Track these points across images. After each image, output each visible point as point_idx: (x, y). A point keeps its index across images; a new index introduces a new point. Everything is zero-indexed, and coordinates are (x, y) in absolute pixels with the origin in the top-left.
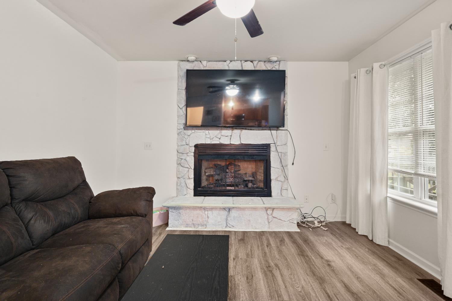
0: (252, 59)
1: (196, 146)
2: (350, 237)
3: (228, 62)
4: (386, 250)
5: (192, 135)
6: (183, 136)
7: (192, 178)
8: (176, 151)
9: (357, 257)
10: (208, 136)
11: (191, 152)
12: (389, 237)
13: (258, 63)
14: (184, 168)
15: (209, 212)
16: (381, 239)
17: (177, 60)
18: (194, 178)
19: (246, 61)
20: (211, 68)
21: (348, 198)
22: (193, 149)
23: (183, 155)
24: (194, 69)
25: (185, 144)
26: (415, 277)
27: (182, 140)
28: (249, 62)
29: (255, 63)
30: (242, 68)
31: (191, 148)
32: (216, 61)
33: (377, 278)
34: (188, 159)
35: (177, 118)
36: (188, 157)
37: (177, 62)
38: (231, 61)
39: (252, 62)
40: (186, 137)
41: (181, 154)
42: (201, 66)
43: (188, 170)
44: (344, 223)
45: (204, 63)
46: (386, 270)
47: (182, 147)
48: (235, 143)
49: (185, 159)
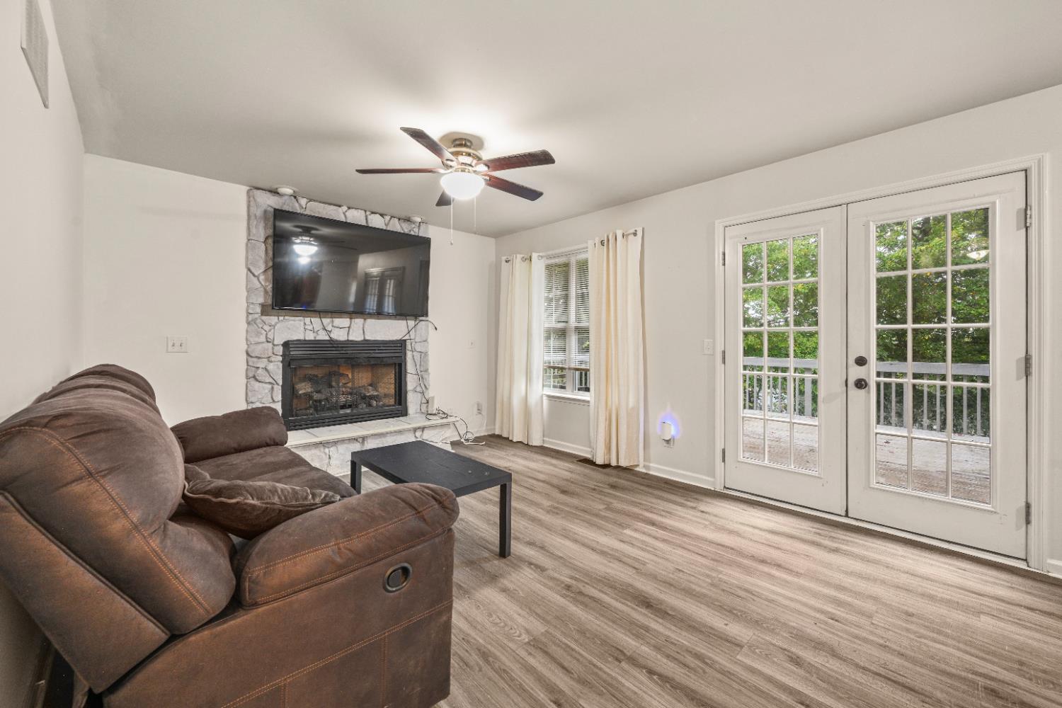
0: (381, 212)
1: (286, 345)
2: (509, 446)
3: (345, 208)
4: (542, 447)
5: (278, 325)
6: (260, 326)
7: (278, 401)
8: (245, 354)
9: (526, 458)
10: (310, 328)
11: (276, 355)
12: (544, 436)
13: (391, 219)
14: (264, 385)
15: (331, 449)
16: (536, 442)
17: (248, 186)
18: (282, 400)
19: (373, 213)
20: (314, 213)
21: (498, 406)
22: (280, 350)
23: (260, 360)
24: (284, 209)
25: (264, 340)
26: (575, 460)
27: (258, 334)
28: (378, 216)
29: (388, 218)
30: (367, 222)
31: (276, 348)
32: (323, 203)
33: (551, 468)
34: (271, 367)
35: (245, 294)
36: (272, 364)
37: (248, 188)
38: (349, 208)
39: (382, 215)
40: (267, 328)
41: (255, 360)
42: (297, 205)
43: (273, 388)
44: (493, 436)
45: (303, 201)
46: (554, 461)
47: (259, 347)
48: (357, 339)
49: (266, 369)
